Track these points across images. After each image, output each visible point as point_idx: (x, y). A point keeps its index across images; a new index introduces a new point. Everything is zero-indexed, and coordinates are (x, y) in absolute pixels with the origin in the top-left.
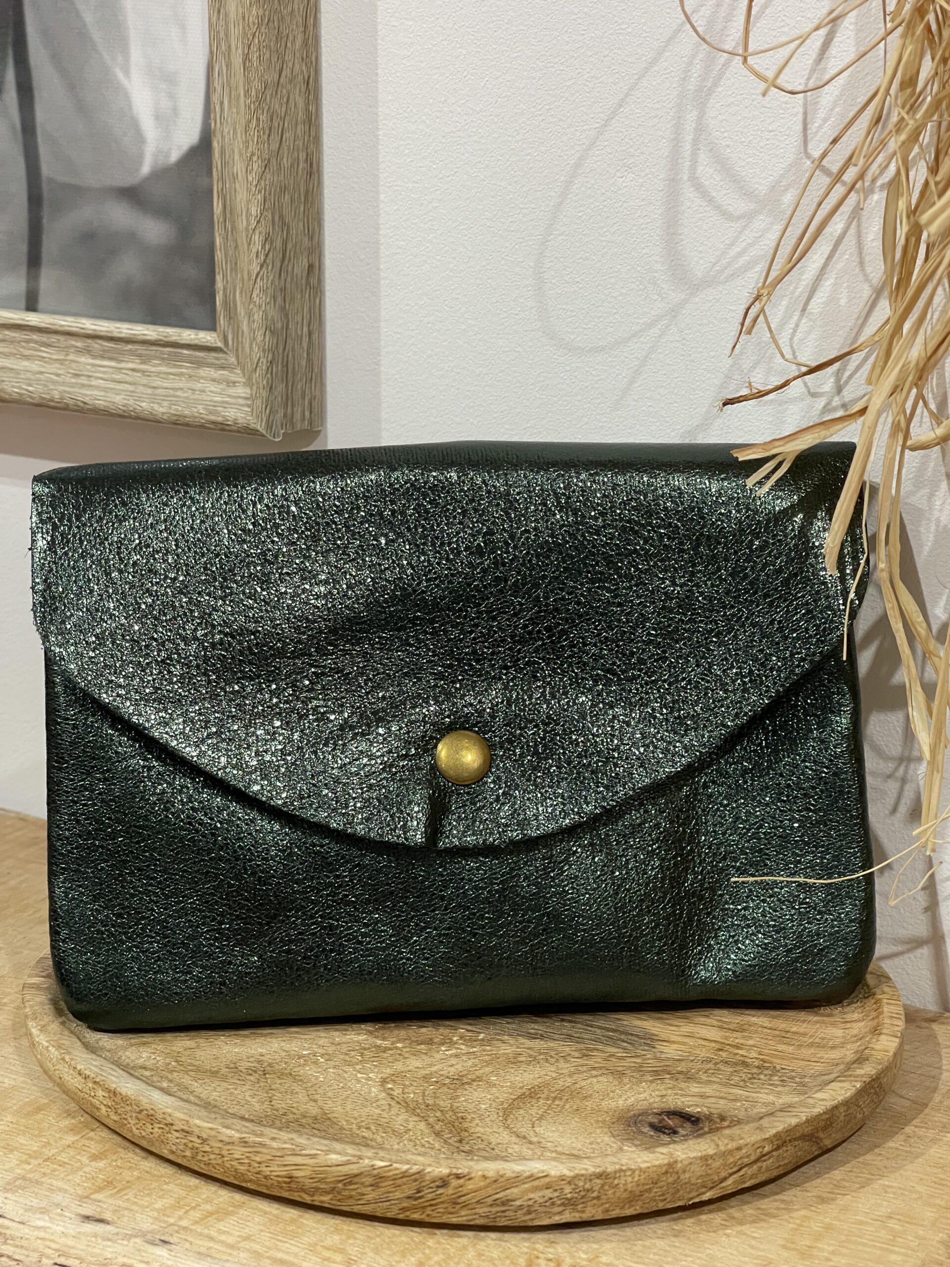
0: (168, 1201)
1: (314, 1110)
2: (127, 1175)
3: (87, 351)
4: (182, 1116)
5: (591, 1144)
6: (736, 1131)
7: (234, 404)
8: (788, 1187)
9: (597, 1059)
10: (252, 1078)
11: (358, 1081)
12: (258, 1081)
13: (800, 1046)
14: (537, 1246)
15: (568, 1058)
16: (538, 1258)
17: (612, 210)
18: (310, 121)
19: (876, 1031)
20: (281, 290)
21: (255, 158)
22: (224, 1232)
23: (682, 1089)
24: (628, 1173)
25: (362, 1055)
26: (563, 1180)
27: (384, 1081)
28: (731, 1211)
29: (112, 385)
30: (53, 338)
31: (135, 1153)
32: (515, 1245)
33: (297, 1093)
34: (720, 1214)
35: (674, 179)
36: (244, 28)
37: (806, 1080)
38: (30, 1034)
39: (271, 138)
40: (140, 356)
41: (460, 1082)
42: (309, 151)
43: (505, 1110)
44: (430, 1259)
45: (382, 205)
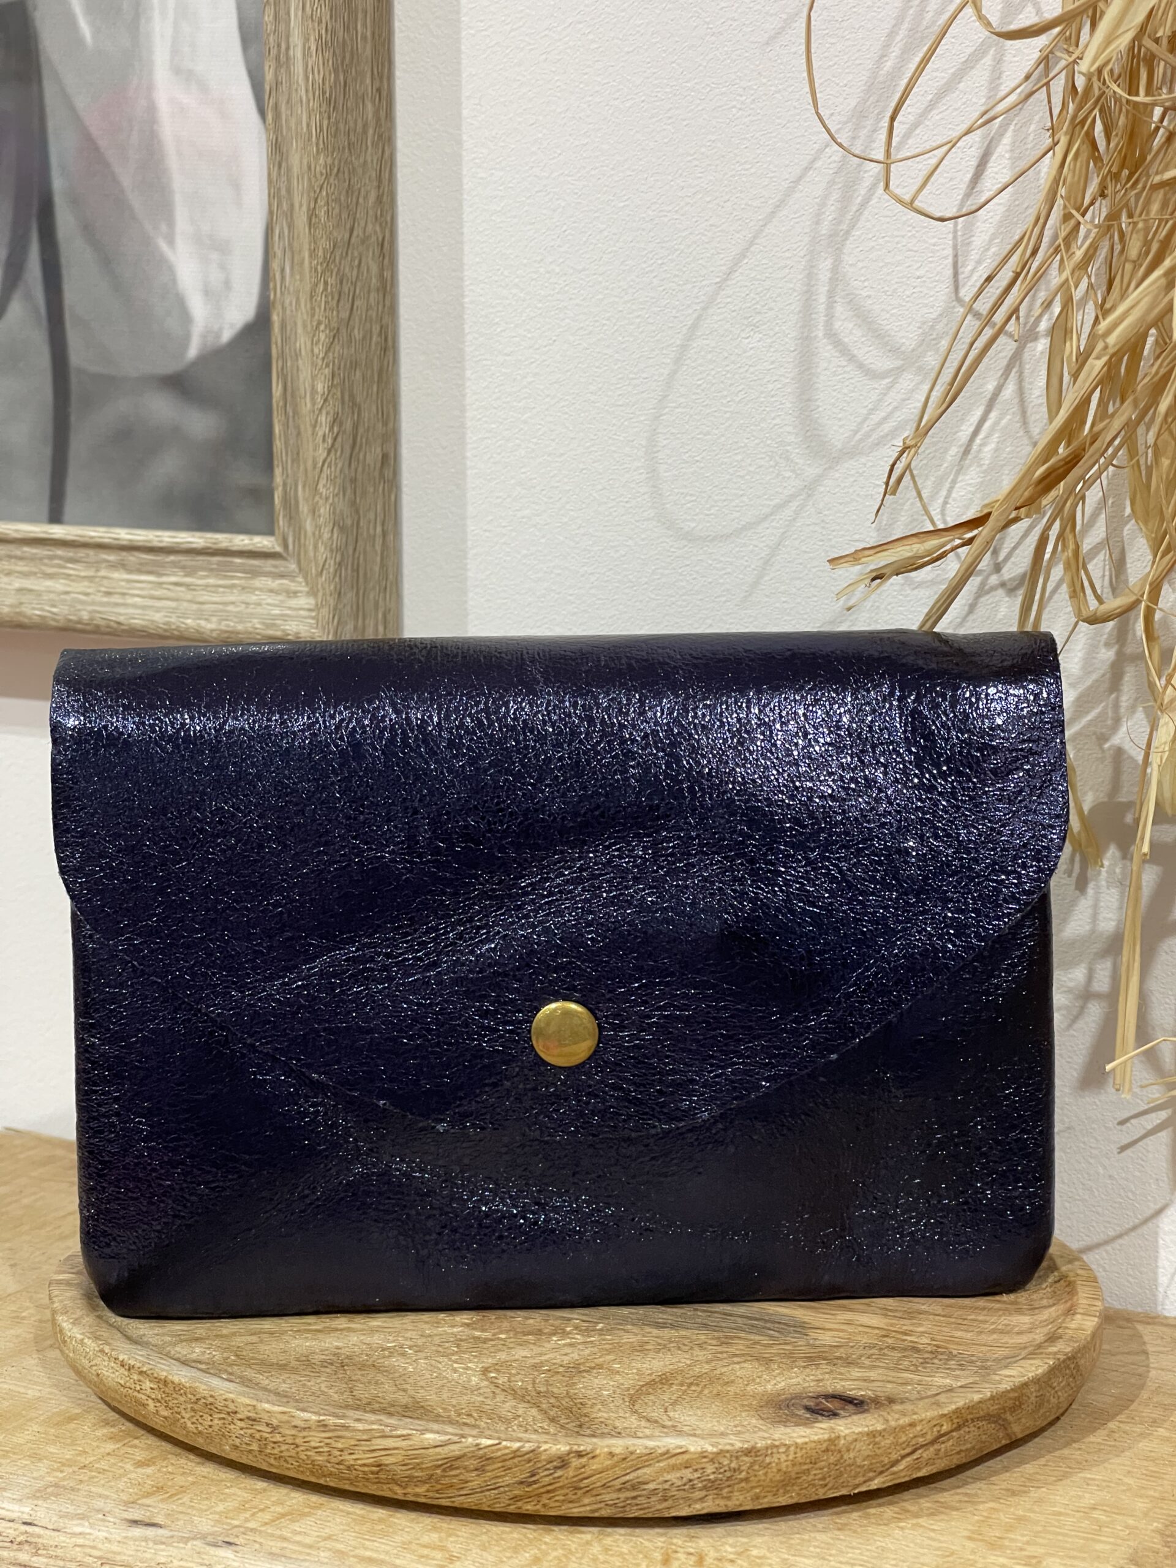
0: (230, 1504)
1: (404, 1399)
2: (180, 1480)
3: (122, 566)
4: (248, 1401)
5: (735, 1426)
6: (908, 1407)
7: (296, 617)
8: (969, 1480)
9: (739, 1347)
10: (328, 1370)
11: (455, 1371)
12: (336, 1373)
13: (981, 1332)
14: (675, 1541)
15: (705, 1346)
16: (676, 1552)
17: (737, 376)
18: (385, 288)
19: (1070, 1312)
20: (351, 480)
21: (322, 327)
22: (300, 1533)
23: (841, 1374)
24: (782, 1450)
25: (458, 1346)
26: (705, 1457)
27: (485, 1371)
28: (904, 1504)
29: (150, 602)
30: (81, 553)
31: (188, 1459)
32: (648, 1540)
33: (382, 1383)
34: (892, 1508)
35: (807, 337)
36: (310, 179)
37: (989, 1364)
38: (61, 1331)
39: (341, 304)
40: (184, 568)
41: (576, 1370)
42: (384, 322)
43: (631, 1396)
44: (547, 1554)
45: (468, 384)
